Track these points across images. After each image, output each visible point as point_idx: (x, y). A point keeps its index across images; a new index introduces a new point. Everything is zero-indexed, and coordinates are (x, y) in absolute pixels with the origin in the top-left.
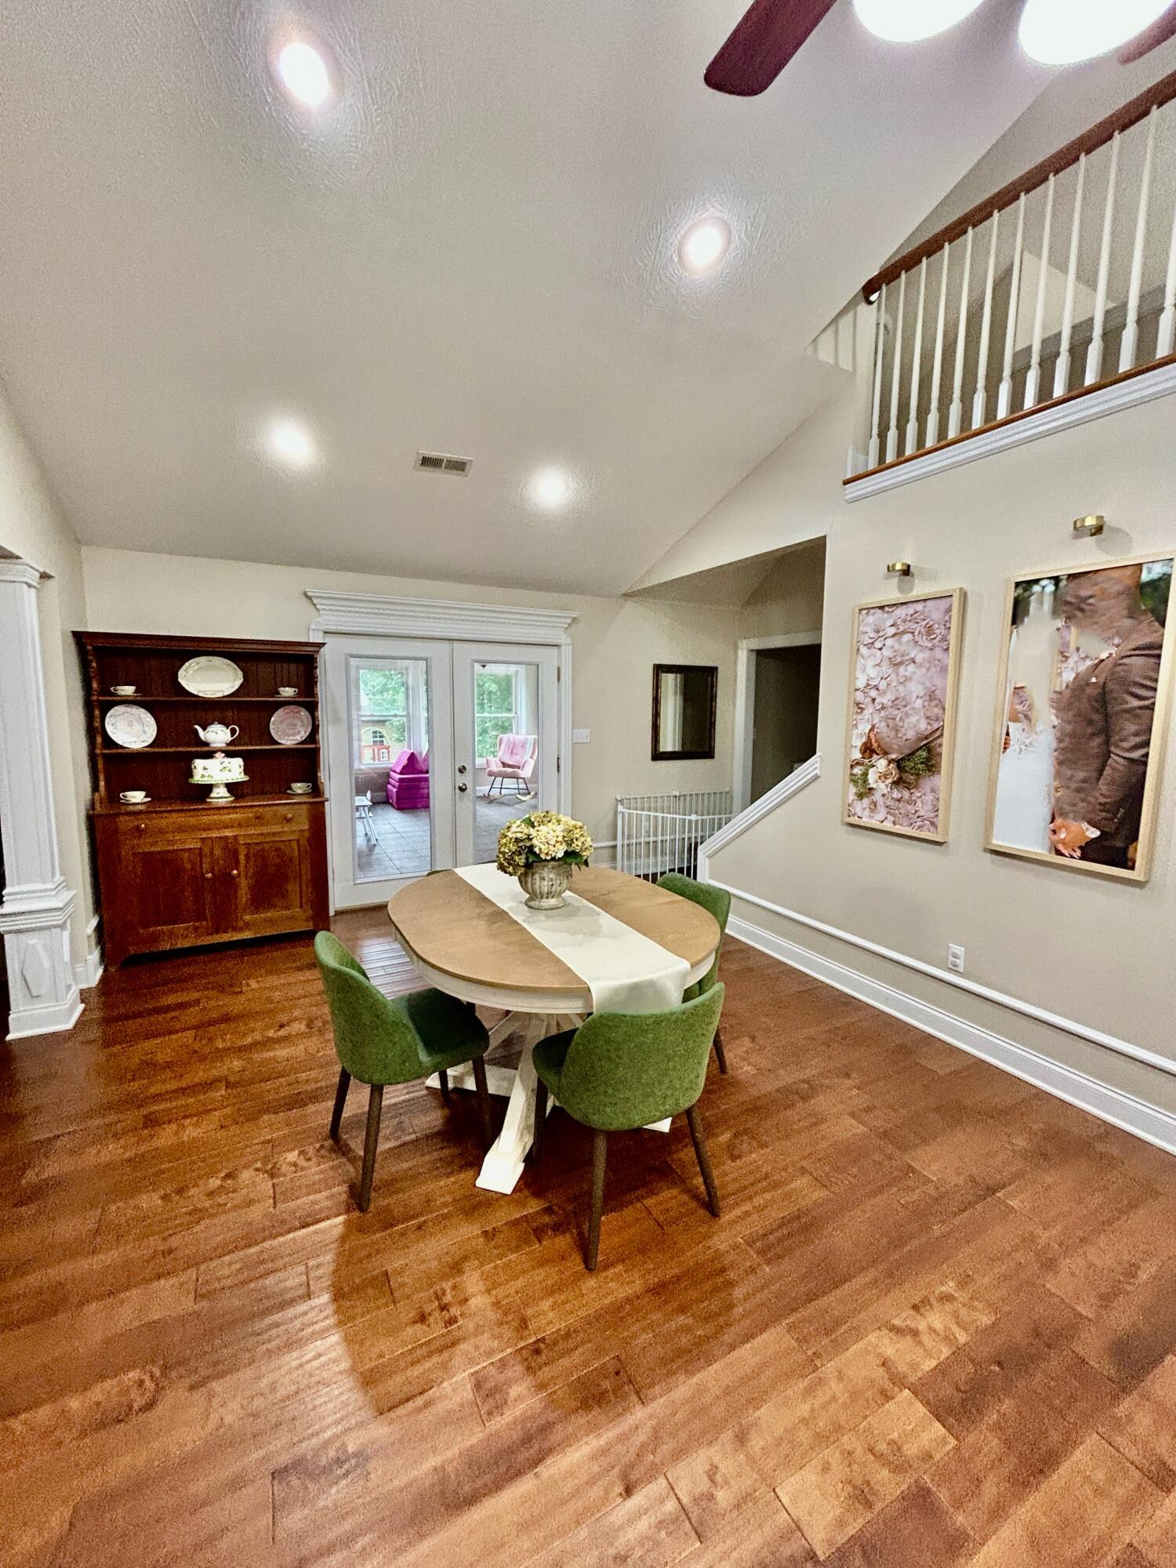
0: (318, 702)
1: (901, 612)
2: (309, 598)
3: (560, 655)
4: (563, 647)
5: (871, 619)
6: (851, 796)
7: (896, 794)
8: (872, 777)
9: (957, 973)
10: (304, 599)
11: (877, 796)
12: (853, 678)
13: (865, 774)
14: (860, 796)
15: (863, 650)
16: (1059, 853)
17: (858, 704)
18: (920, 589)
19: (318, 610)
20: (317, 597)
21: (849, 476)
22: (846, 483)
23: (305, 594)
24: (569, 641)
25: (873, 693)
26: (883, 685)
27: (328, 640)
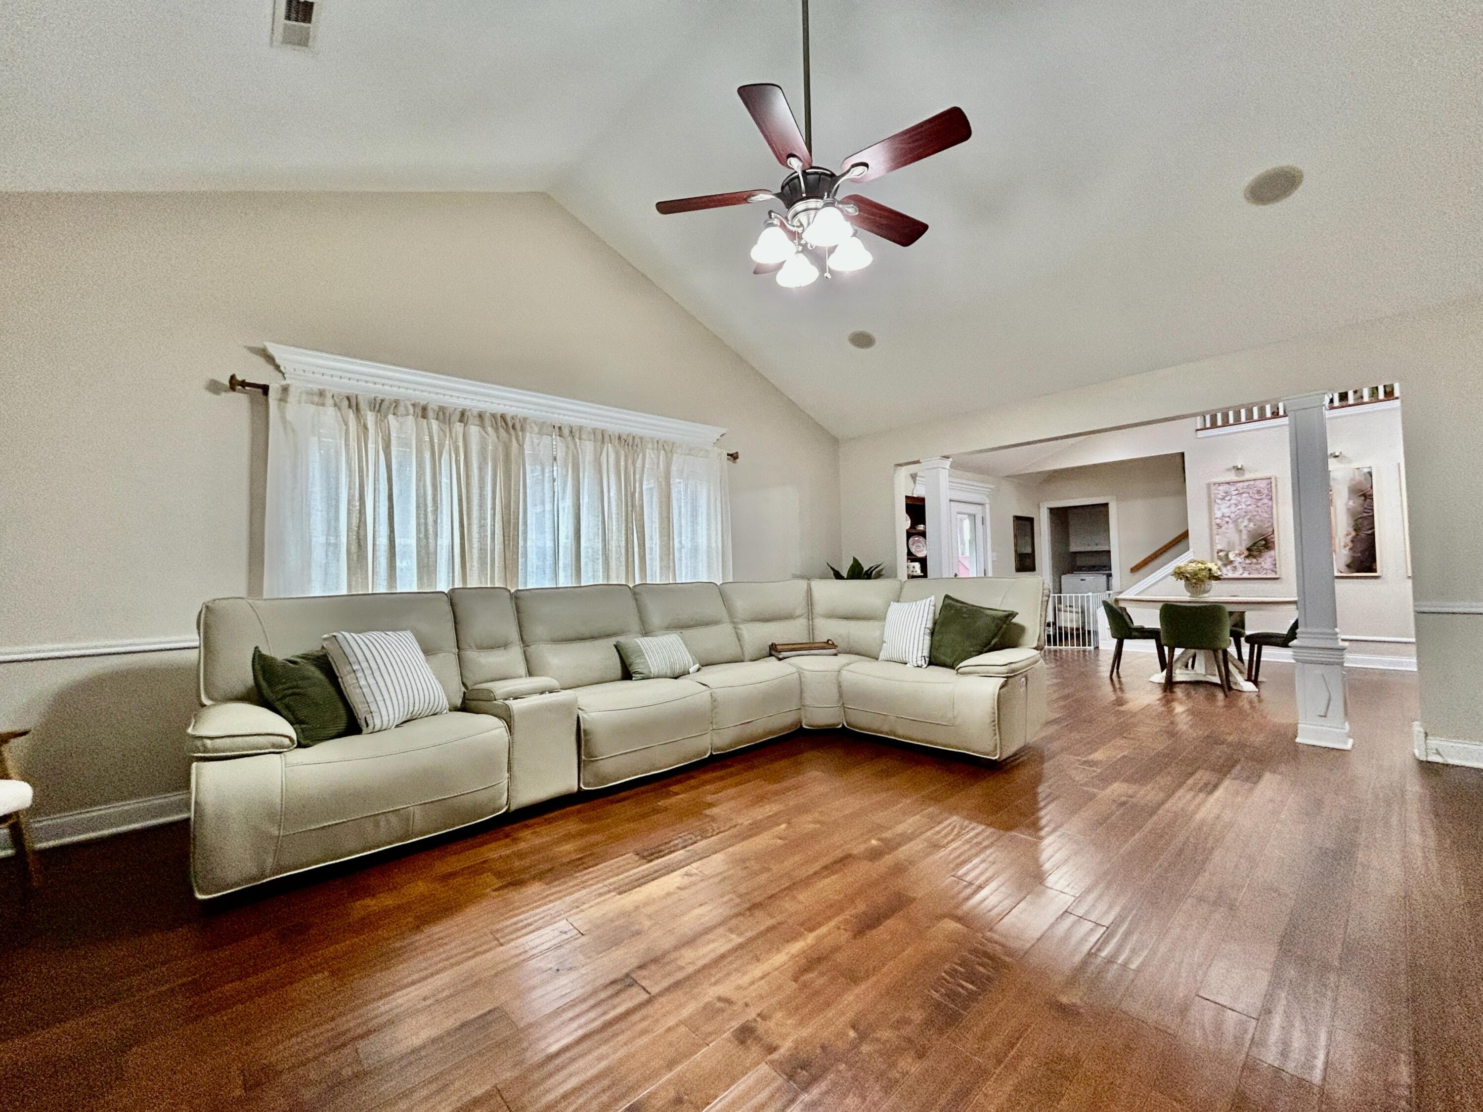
1: (1240, 485)
3: (984, 509)
4: (986, 505)
5: (1220, 488)
7: (1248, 561)
8: (1231, 556)
11: (1236, 564)
12: (1213, 514)
13: (1227, 555)
15: (1218, 501)
17: (1217, 524)
18: (1250, 476)
21: (1199, 428)
22: (1197, 430)
24: (989, 502)
25: (1227, 519)
26: (1232, 516)
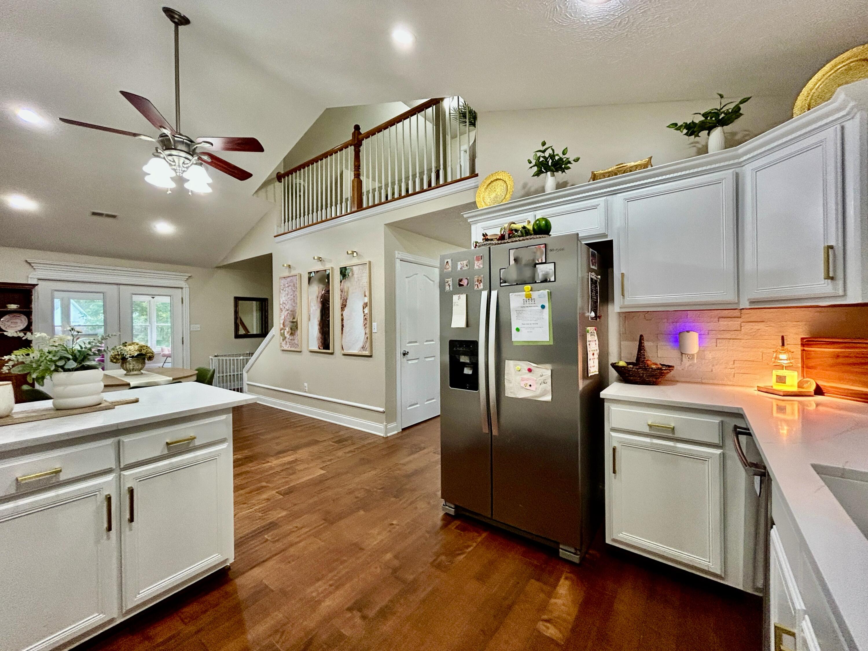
0: (32, 312)
1: (289, 279)
2: (29, 263)
3: (182, 293)
4: (184, 289)
5: (282, 281)
6: (281, 340)
7: (291, 338)
8: (286, 333)
9: (306, 392)
10: (25, 264)
11: (287, 340)
12: (280, 301)
13: (284, 332)
14: (283, 340)
15: (281, 291)
16: (320, 349)
17: (281, 309)
18: (293, 273)
19: (34, 269)
20: (34, 263)
21: (275, 235)
22: (275, 237)
23: (26, 261)
24: (187, 286)
25: (284, 305)
26: (286, 303)
27: (40, 283)
